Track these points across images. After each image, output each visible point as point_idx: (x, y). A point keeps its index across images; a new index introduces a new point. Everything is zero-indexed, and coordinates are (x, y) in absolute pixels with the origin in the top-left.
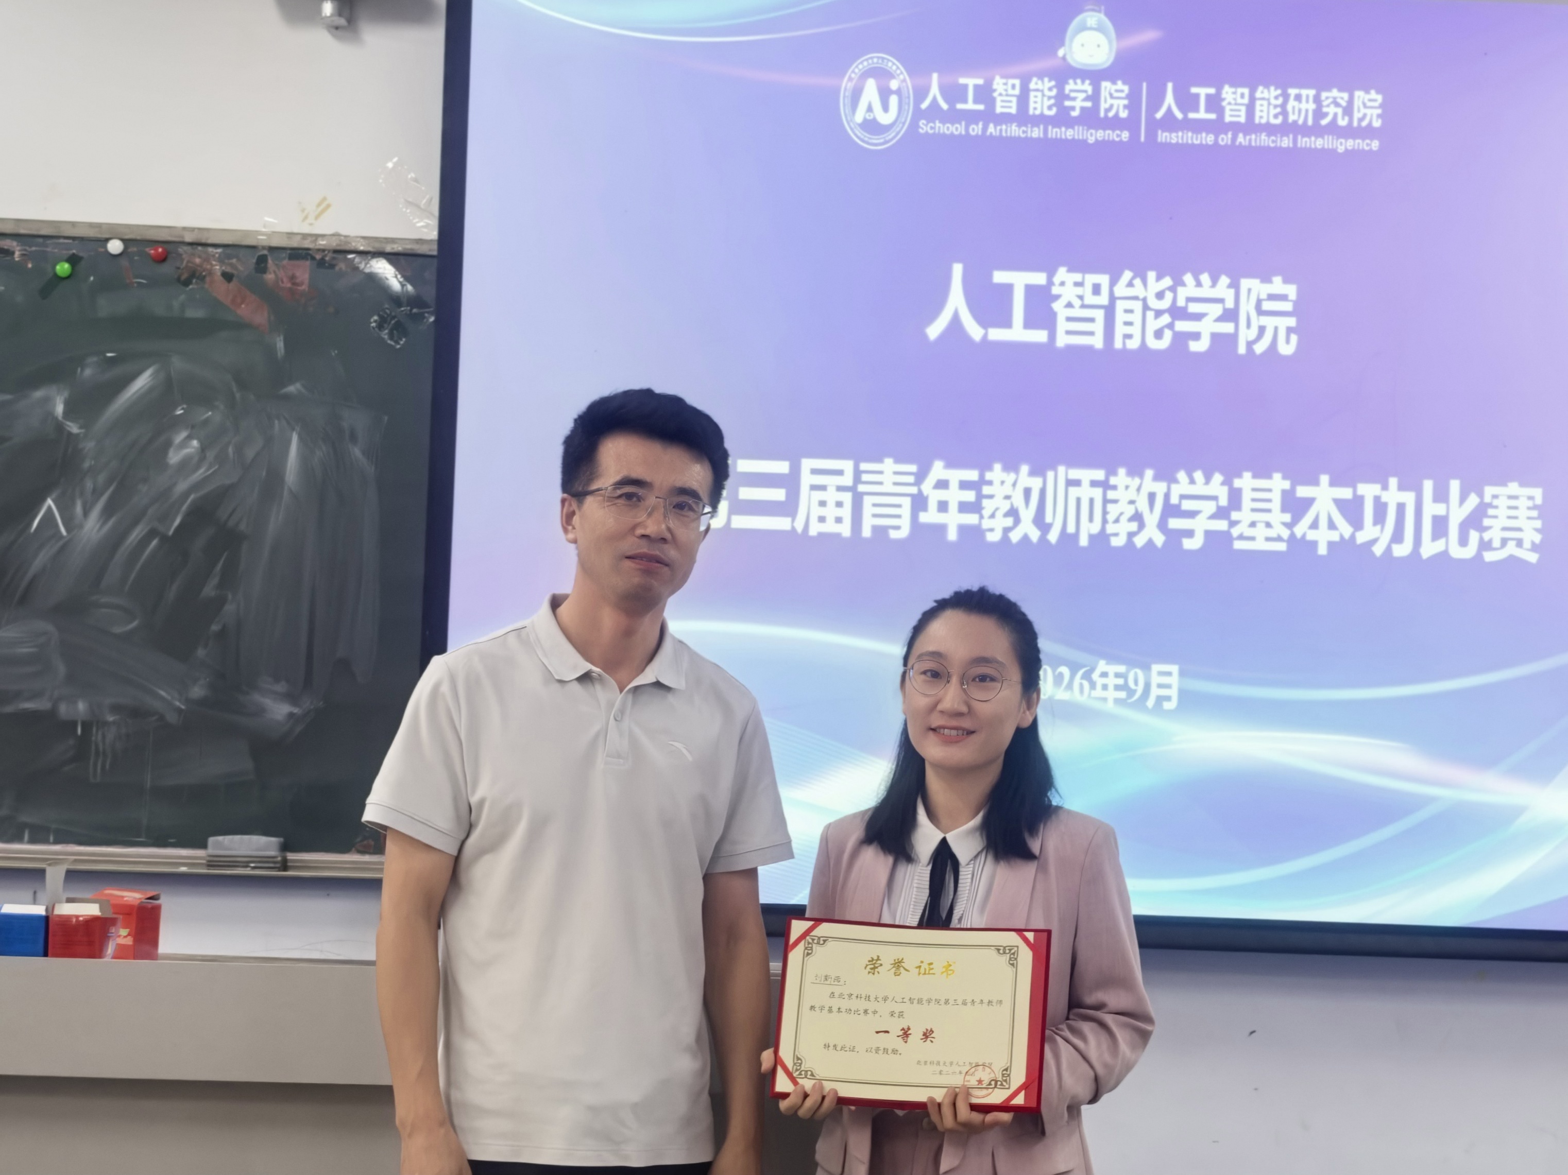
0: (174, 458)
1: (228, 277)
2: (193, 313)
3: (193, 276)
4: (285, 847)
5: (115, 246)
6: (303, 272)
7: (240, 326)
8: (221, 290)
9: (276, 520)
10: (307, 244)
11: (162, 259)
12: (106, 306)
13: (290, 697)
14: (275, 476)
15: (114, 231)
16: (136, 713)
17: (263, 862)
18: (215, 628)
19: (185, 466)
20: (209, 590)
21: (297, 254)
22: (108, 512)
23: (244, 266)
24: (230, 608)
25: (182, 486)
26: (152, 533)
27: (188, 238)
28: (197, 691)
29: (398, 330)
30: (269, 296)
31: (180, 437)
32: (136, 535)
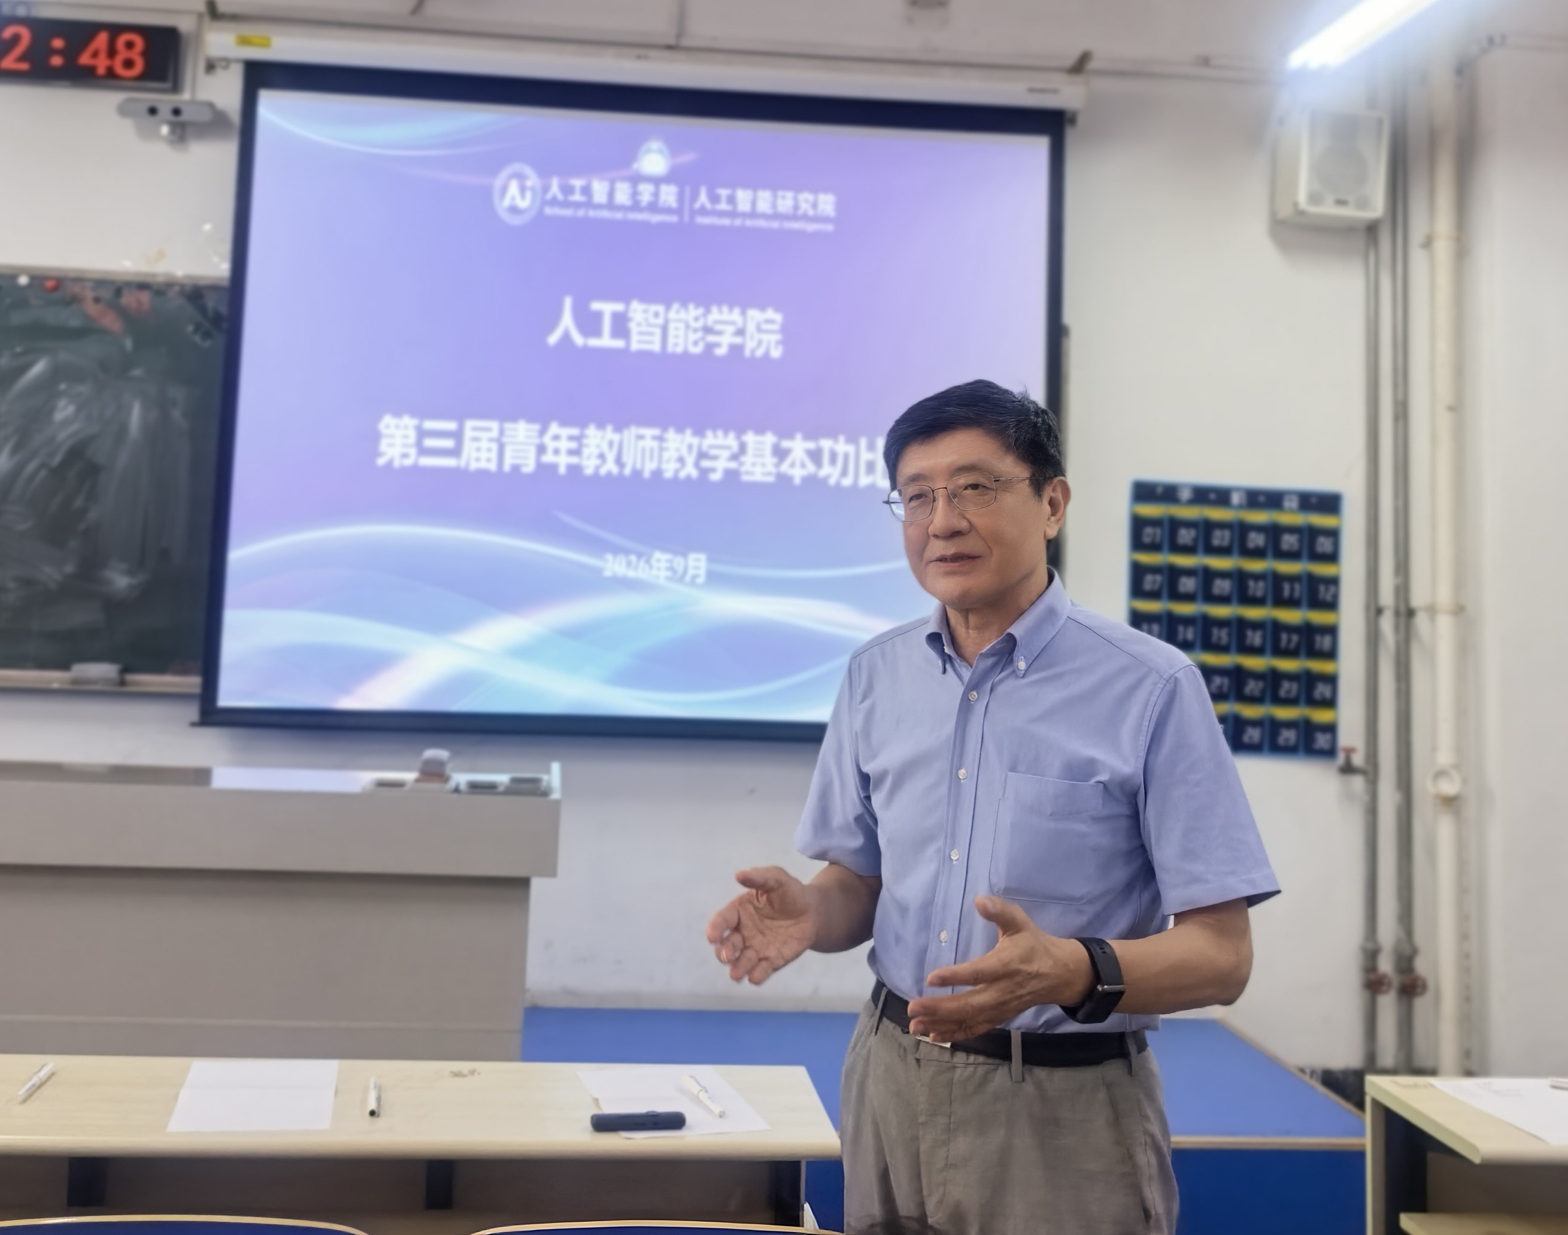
0: (59, 416)
1: (97, 300)
2: (75, 323)
3: (74, 300)
4: (125, 670)
5: (23, 280)
6: (145, 297)
7: (102, 332)
8: (91, 308)
9: (123, 458)
10: (149, 280)
11: (56, 289)
12: (17, 318)
13: (130, 573)
14: (122, 432)
15: (23, 270)
16: (27, 582)
17: (106, 681)
18: (82, 527)
19: (66, 423)
20: (79, 502)
21: (143, 286)
22: (15, 451)
23: (106, 294)
24: (92, 515)
25: (62, 436)
26: (43, 465)
27: (72, 275)
28: (69, 569)
29: (207, 335)
30: (123, 313)
31: (62, 403)
32: (32, 466)
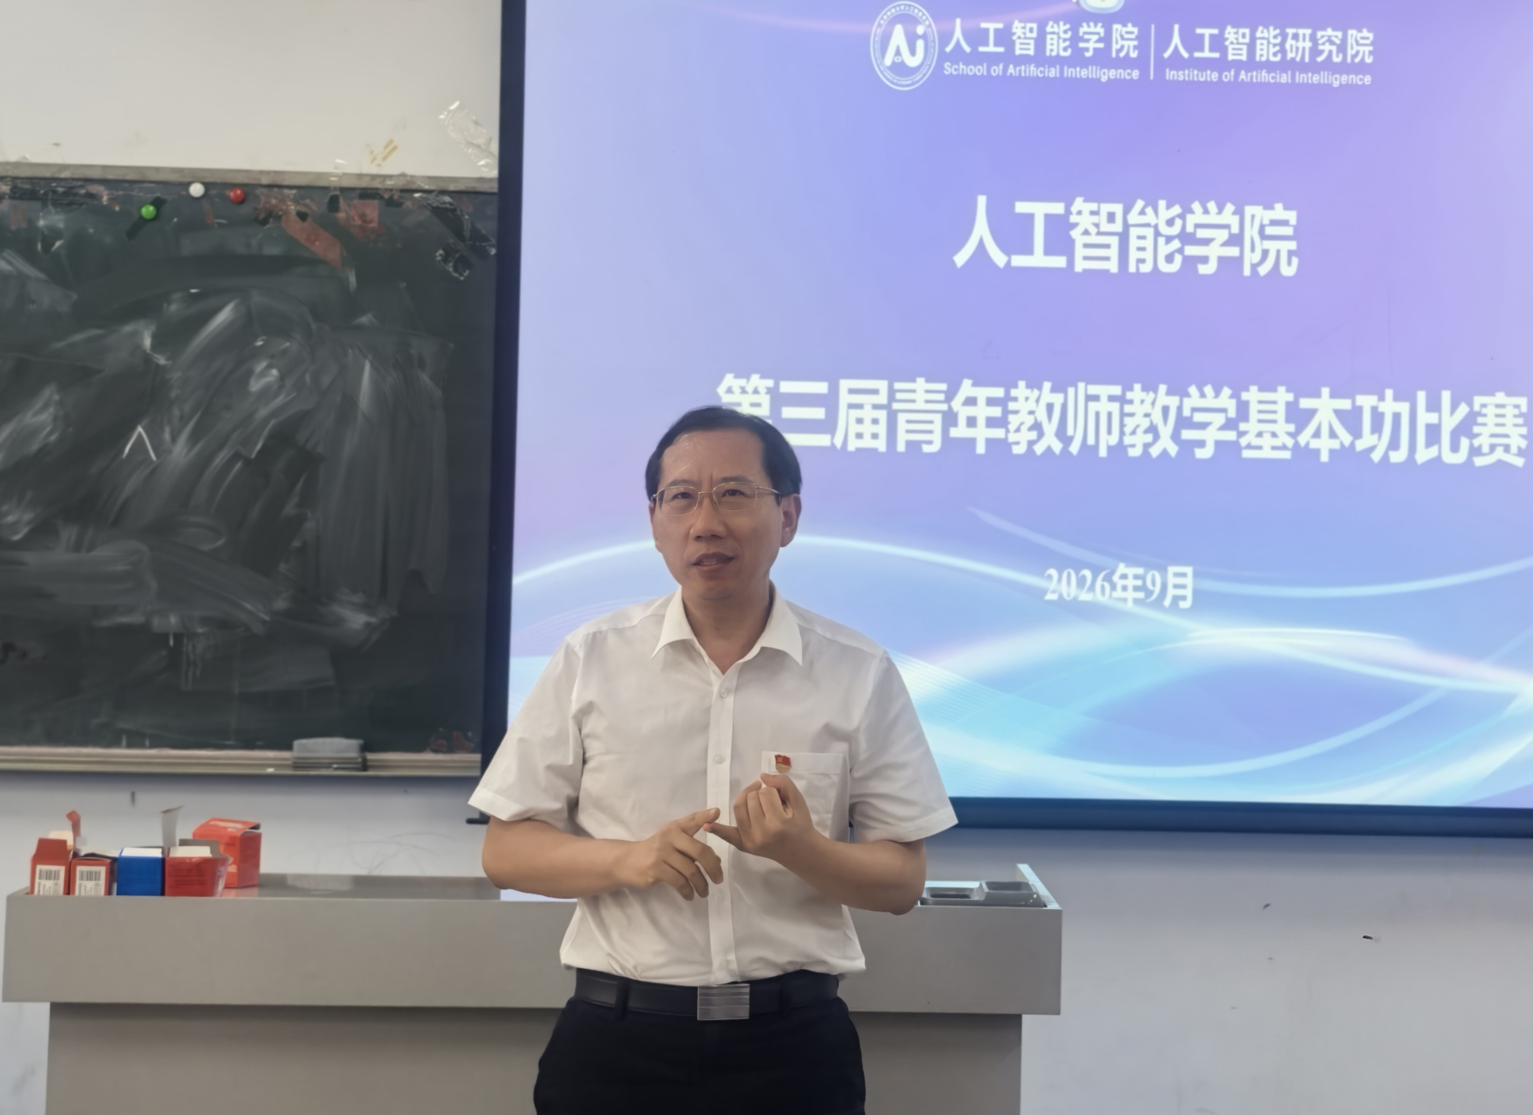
0: (255, 386)
1: (302, 216)
2: (273, 250)
3: (271, 216)
4: (365, 748)
5: (197, 190)
6: (372, 210)
7: (315, 262)
8: (295, 228)
9: (351, 443)
10: (376, 184)
11: (242, 201)
12: (189, 246)
13: (366, 608)
14: (350, 401)
15: (195, 175)
16: (224, 625)
17: (344, 763)
18: (296, 543)
19: (266, 394)
20: (290, 509)
21: (367, 194)
22: (195, 437)
23: (316, 207)
24: (309, 525)
25: (263, 412)
26: (236, 457)
27: (265, 181)
28: (281, 604)
29: (462, 263)
30: (341, 233)
31: (260, 366)
32: (221, 458)
